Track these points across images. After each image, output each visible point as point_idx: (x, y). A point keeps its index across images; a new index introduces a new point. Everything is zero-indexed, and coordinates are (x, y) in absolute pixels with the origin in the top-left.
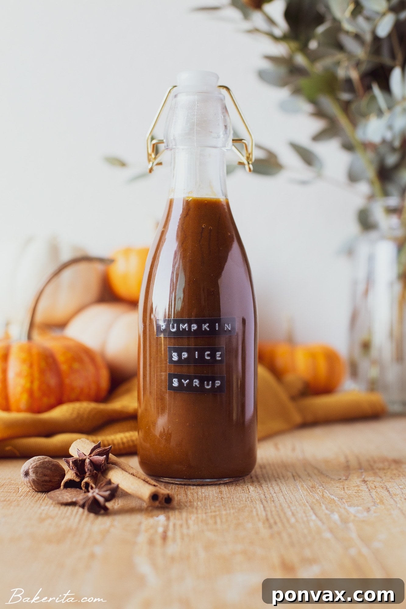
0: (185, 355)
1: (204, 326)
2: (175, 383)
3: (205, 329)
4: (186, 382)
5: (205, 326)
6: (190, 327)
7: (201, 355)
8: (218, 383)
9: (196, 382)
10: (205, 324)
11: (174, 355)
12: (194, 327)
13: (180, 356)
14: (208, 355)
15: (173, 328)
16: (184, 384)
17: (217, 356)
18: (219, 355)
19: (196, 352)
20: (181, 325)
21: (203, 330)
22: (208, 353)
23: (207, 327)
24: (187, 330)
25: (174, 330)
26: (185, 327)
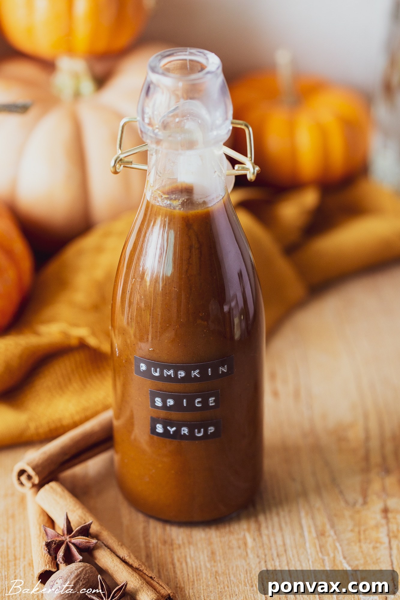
0: (170, 402)
1: (194, 373)
2: (160, 429)
3: (195, 376)
4: (172, 430)
5: (195, 373)
6: (176, 374)
7: (191, 402)
8: (211, 429)
9: (185, 431)
10: (194, 370)
11: (157, 400)
12: (182, 374)
13: (164, 402)
14: (199, 402)
15: (156, 372)
16: (169, 431)
17: (210, 402)
18: (212, 401)
19: (185, 400)
20: (165, 370)
21: (193, 377)
22: (199, 400)
23: (197, 374)
24: (173, 376)
25: (157, 374)
26: (170, 373)
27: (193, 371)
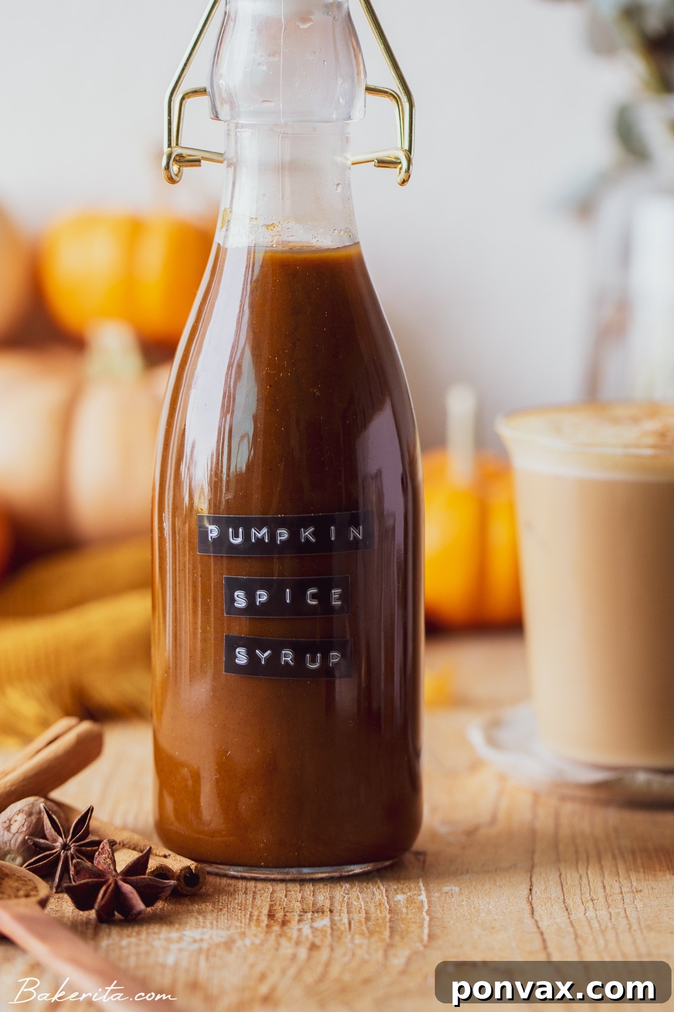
0: (262, 596)
1: (305, 533)
2: (242, 657)
3: (307, 539)
4: (264, 656)
5: (307, 533)
6: (273, 536)
7: (298, 595)
8: (335, 657)
9: (287, 656)
10: (306, 528)
11: (238, 596)
12: (283, 535)
13: (251, 597)
14: (314, 596)
15: (237, 535)
16: (259, 660)
17: (333, 596)
18: (336, 596)
19: (288, 590)
20: (253, 530)
21: (303, 541)
22: (313, 590)
23: (310, 535)
24: (267, 541)
25: (239, 541)
26: (262, 534)
27: (302, 529)
